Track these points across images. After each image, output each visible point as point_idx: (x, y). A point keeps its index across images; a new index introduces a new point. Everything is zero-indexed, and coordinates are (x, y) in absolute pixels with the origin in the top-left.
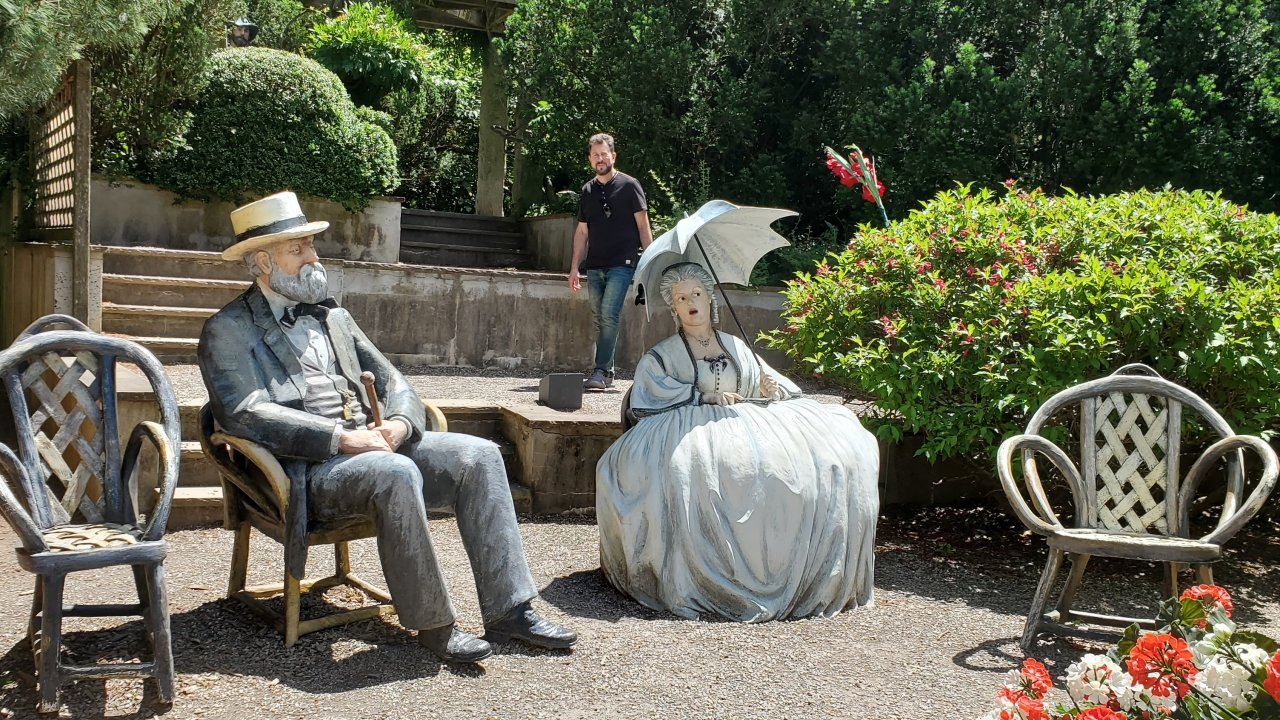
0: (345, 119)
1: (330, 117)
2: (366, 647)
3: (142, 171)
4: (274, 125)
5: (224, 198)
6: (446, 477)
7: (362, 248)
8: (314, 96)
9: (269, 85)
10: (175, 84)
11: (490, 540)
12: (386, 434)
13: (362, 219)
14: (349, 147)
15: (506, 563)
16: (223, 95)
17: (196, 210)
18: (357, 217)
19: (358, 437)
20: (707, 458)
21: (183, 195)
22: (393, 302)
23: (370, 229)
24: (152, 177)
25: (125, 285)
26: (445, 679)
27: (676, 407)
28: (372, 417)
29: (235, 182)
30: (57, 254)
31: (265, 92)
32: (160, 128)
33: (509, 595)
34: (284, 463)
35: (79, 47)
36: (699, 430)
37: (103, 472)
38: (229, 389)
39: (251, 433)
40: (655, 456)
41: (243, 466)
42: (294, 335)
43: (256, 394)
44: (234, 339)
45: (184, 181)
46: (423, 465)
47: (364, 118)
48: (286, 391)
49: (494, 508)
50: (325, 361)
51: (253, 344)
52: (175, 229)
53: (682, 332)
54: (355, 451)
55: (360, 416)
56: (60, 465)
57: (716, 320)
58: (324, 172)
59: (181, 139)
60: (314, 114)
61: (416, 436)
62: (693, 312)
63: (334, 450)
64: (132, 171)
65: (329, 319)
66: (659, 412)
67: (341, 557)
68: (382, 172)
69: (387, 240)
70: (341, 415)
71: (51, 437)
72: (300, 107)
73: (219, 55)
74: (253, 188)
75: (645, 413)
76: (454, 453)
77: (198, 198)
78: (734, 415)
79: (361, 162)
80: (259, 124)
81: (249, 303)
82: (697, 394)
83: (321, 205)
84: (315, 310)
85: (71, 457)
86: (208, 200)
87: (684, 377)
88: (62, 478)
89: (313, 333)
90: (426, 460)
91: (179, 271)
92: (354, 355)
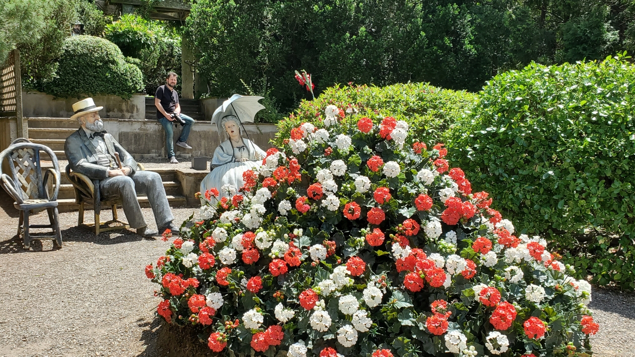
0: (120, 63)
1: (114, 62)
2: (121, 235)
3: (40, 87)
4: (91, 66)
5: (73, 96)
6: (143, 184)
7: (130, 114)
8: (107, 54)
9: (89, 51)
10: (51, 52)
11: (158, 203)
12: (123, 171)
13: (129, 102)
14: (122, 74)
15: (163, 210)
16: (70, 55)
17: (62, 102)
18: (127, 102)
19: (113, 172)
20: (233, 178)
21: (56, 96)
22: (139, 134)
23: (133, 106)
24: (43, 89)
25: (36, 132)
26: (144, 241)
27: (226, 163)
28: (119, 166)
29: (77, 90)
30: (10, 121)
31: (87, 54)
32: (46, 70)
33: (165, 219)
34: (92, 180)
35: (15, 44)
36: (232, 170)
37: (37, 184)
38: (74, 159)
39: (82, 171)
40: (217, 179)
41: (80, 182)
42: (94, 142)
43: (83, 160)
44: (75, 144)
45: (56, 91)
46: (136, 181)
47: (128, 62)
48: (92, 159)
49: (159, 193)
50: (104, 150)
51: (81, 145)
52: (54, 110)
53: (230, 139)
54: (113, 176)
55: (116, 166)
56: (24, 182)
57: (242, 134)
58: (112, 84)
59: (54, 73)
60: (108, 62)
61: (133, 172)
62: (232, 132)
63: (107, 176)
64: (35, 87)
65: (105, 137)
66: (221, 165)
67: (114, 214)
68: (136, 83)
69: (140, 110)
70: (109, 166)
71: (21, 174)
72: (101, 59)
73: (68, 39)
74: (84, 92)
75: (216, 166)
76: (145, 177)
77: (62, 97)
78: (244, 165)
79: (127, 80)
80: (86, 67)
81: (80, 133)
82: (234, 159)
83: (113, 98)
84: (100, 134)
85: (27, 180)
86: (67, 98)
87: (230, 154)
88: (26, 186)
89: (100, 141)
90: (137, 179)
91: (56, 126)
92: (113, 148)
